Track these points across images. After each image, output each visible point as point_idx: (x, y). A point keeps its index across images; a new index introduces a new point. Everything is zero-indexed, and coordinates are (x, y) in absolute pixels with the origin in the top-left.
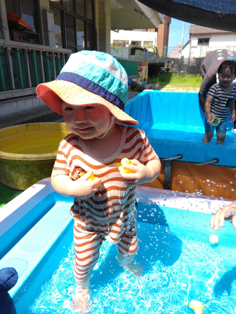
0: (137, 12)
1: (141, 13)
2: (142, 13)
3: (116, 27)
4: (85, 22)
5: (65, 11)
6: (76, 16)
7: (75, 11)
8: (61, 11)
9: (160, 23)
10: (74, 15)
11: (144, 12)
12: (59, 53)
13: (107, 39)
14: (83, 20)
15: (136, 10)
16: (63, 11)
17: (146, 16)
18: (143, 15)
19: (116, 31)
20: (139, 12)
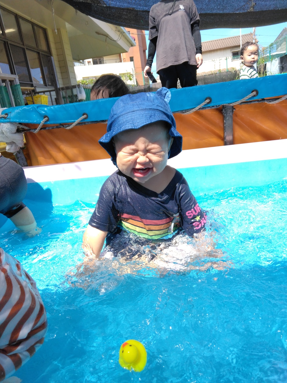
0: (100, 35)
1: (105, 36)
2: (107, 36)
3: (79, 58)
4: (38, 53)
5: (9, 42)
6: (25, 47)
7: (23, 41)
8: (5, 42)
9: (130, 45)
10: (22, 46)
11: (109, 34)
12: (8, 81)
13: (70, 71)
14: (36, 52)
15: (98, 33)
16: (7, 42)
17: (111, 37)
18: (107, 38)
19: (81, 63)
20: (102, 35)
